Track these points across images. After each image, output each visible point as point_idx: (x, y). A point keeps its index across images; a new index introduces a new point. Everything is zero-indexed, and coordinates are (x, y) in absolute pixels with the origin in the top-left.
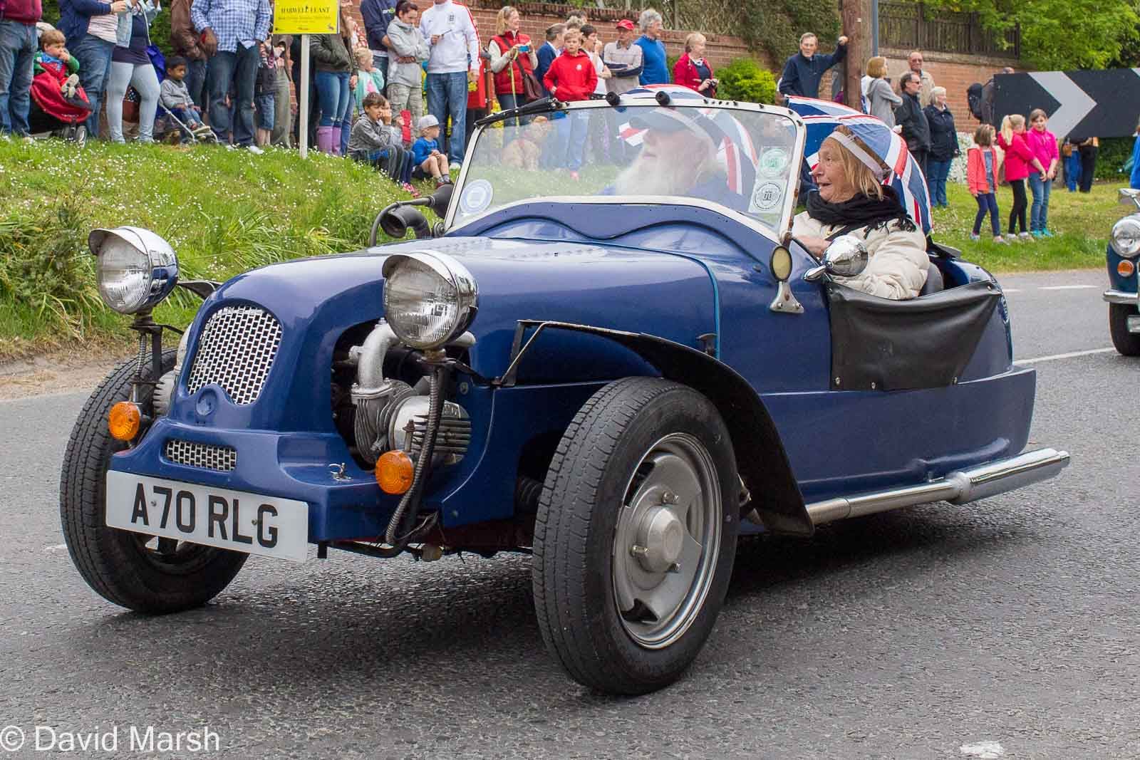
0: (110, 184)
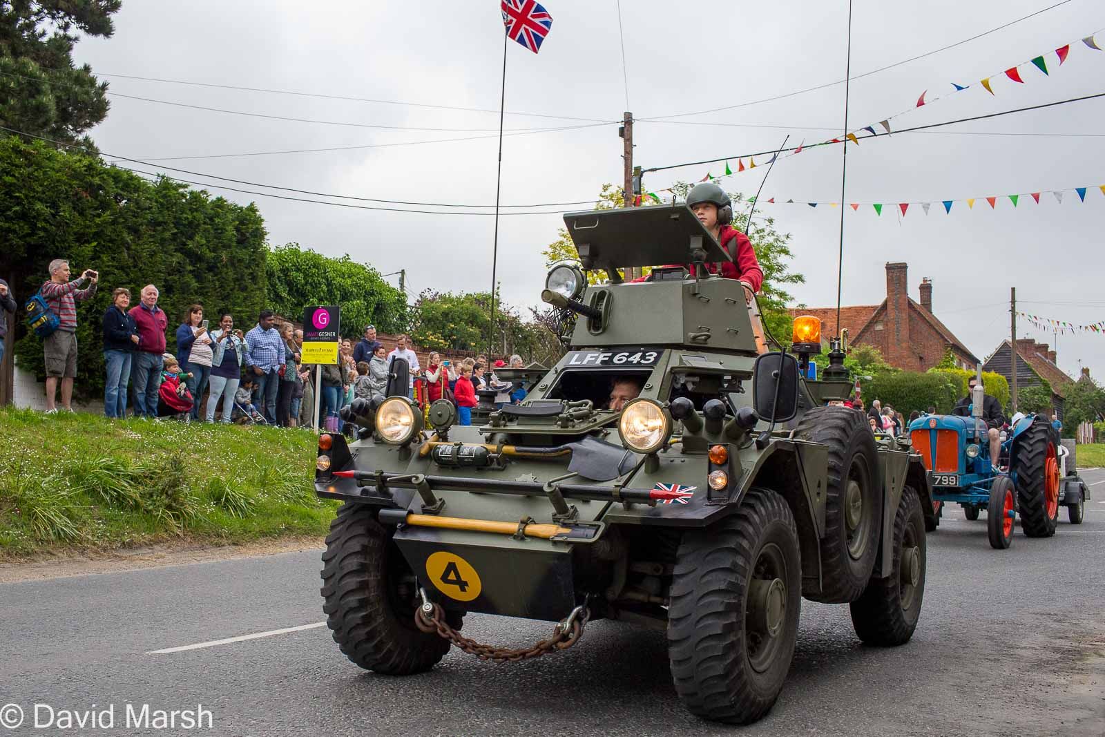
0: (203, 446)
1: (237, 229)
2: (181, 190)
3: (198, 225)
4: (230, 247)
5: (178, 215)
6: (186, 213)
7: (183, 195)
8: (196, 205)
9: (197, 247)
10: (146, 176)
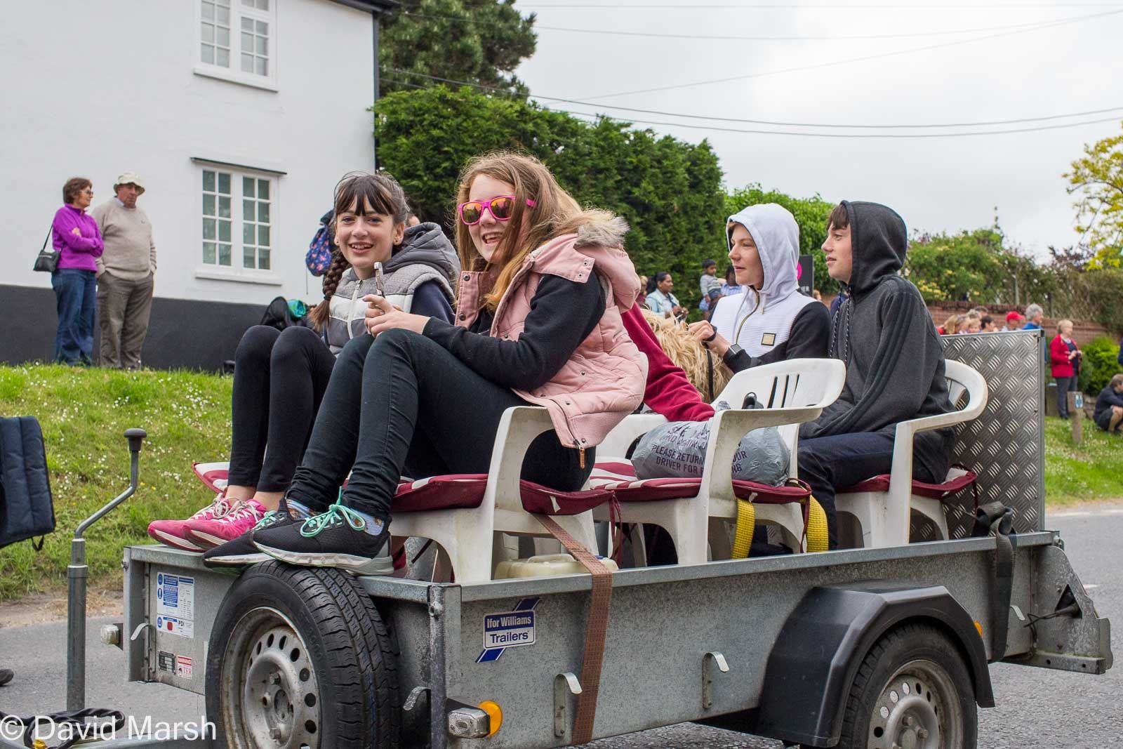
1: (689, 171)
2: (623, 130)
3: (644, 170)
4: (681, 192)
5: (621, 159)
6: (631, 157)
7: (626, 136)
8: (641, 146)
9: (644, 195)
10: (584, 118)
